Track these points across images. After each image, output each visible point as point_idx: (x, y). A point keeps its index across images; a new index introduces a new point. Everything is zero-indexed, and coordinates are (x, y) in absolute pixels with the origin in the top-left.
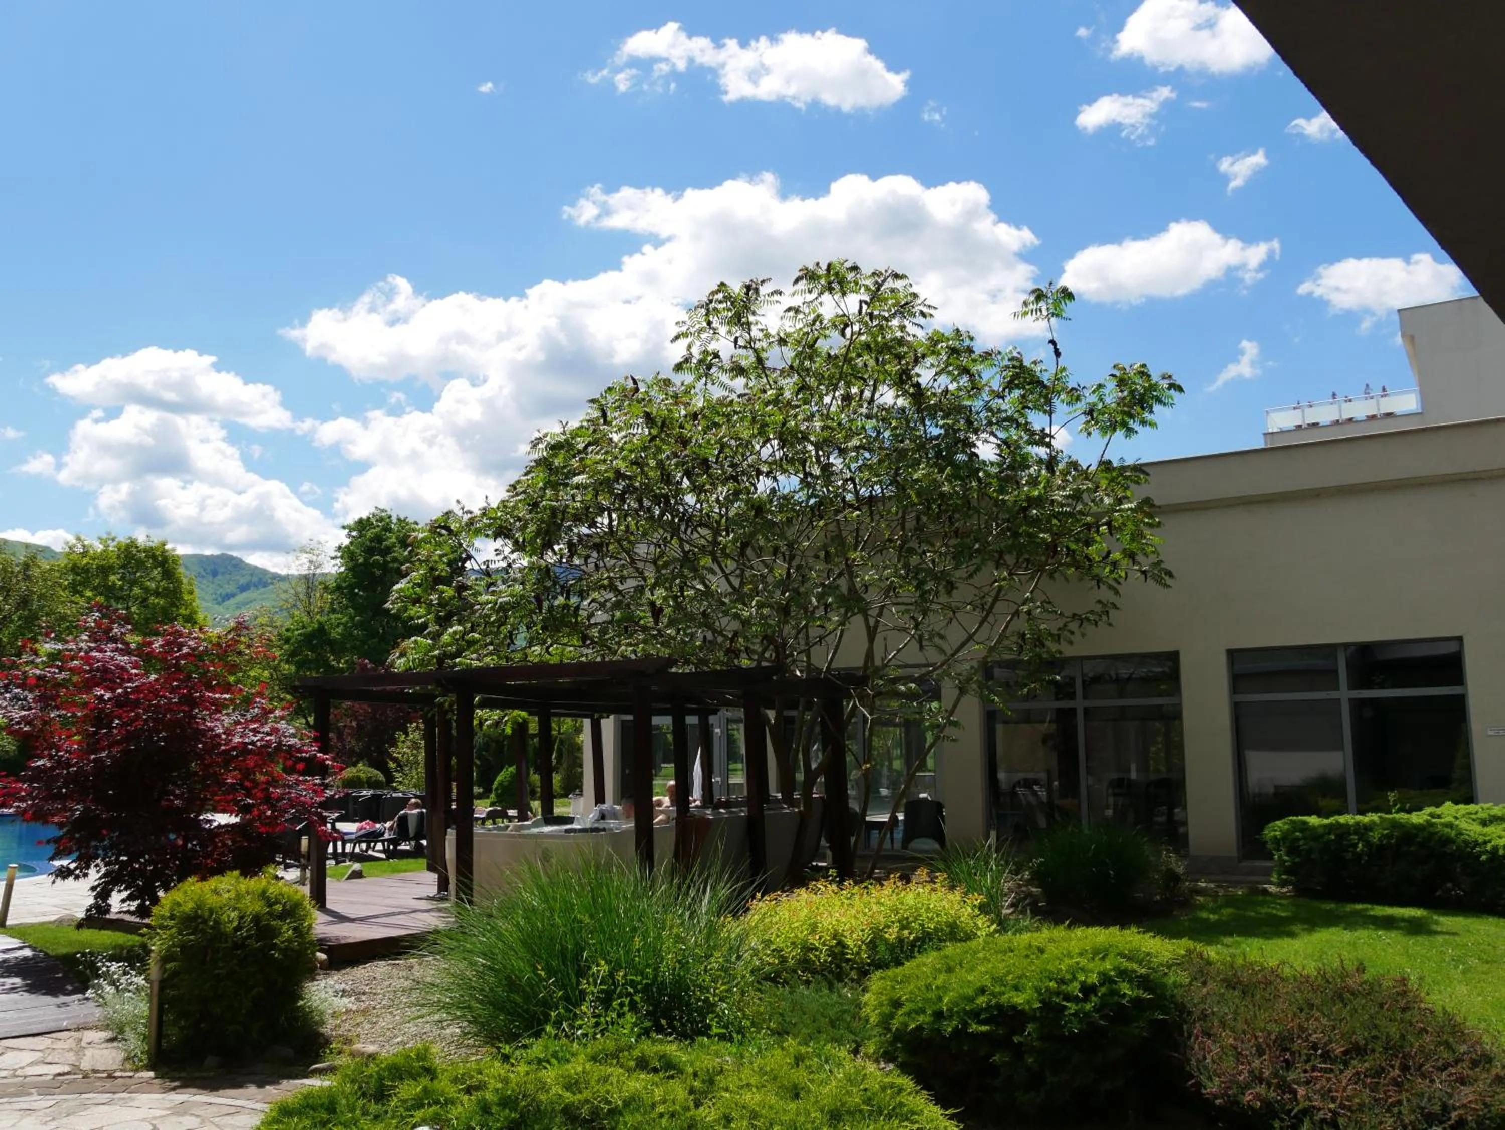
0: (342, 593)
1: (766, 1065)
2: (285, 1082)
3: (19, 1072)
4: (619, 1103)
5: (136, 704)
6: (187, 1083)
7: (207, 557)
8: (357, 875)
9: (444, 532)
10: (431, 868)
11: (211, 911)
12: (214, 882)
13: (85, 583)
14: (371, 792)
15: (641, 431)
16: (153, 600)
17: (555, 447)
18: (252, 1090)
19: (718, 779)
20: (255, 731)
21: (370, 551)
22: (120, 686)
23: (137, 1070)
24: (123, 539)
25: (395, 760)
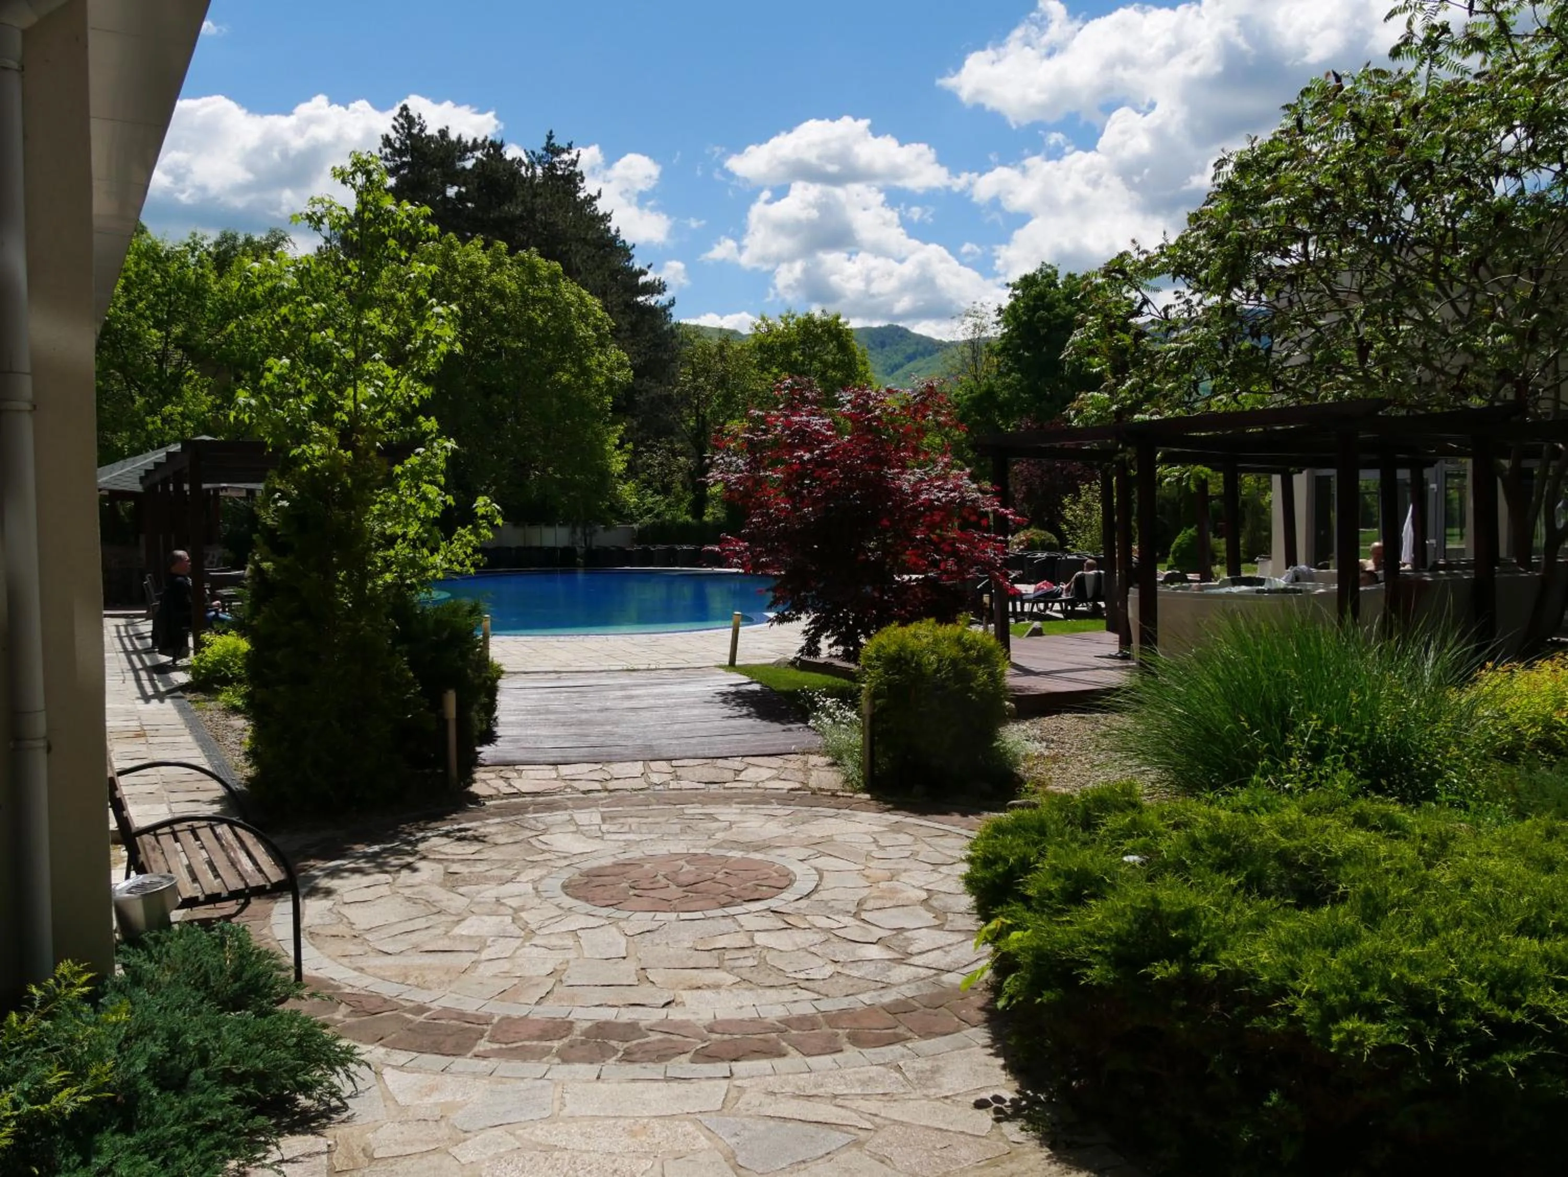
0: (1009, 355)
1: (1509, 836)
2: (986, 814)
3: (760, 785)
4: (1340, 853)
5: (832, 465)
6: (898, 807)
7: (875, 329)
8: (1037, 632)
9: (1119, 276)
10: (1111, 628)
11: (913, 654)
12: (912, 628)
13: (771, 360)
14: (1045, 555)
15: (1346, 137)
16: (831, 373)
17: (1243, 167)
18: (956, 817)
19: (1433, 541)
20: (940, 489)
21: (1031, 310)
22: (818, 447)
23: (855, 792)
24: (801, 316)
25: (1067, 522)
